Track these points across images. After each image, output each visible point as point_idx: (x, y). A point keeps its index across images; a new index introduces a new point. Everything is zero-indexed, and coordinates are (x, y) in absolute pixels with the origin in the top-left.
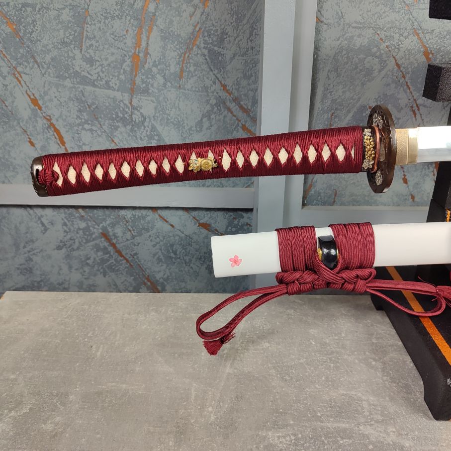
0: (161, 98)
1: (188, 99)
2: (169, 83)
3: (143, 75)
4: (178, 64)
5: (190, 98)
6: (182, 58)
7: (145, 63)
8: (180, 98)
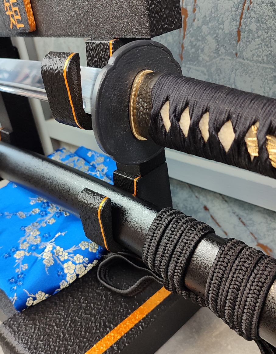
0: (213, 69)
1: (247, 72)
2: (222, 48)
3: (192, 37)
4: (234, 20)
5: (250, 72)
6: (240, 11)
7: (194, 20)
8: (236, 70)
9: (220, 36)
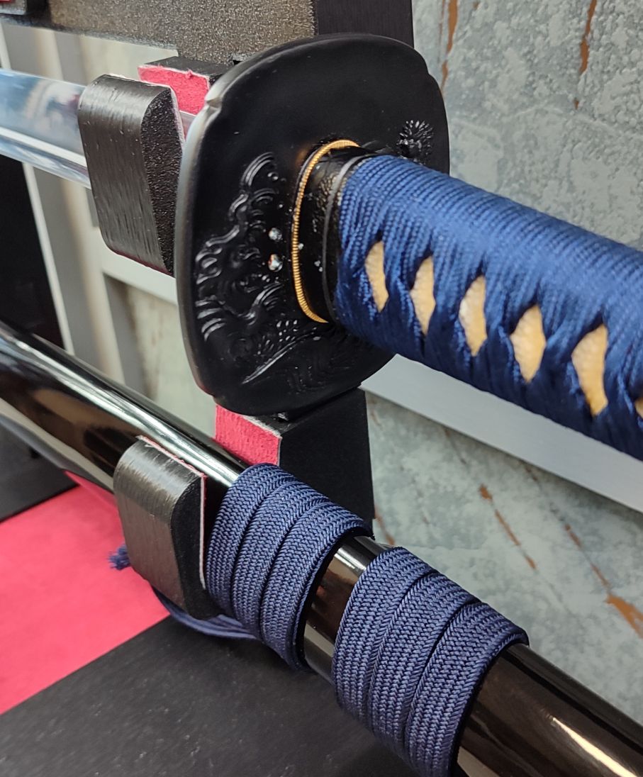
9: (539, 51)
